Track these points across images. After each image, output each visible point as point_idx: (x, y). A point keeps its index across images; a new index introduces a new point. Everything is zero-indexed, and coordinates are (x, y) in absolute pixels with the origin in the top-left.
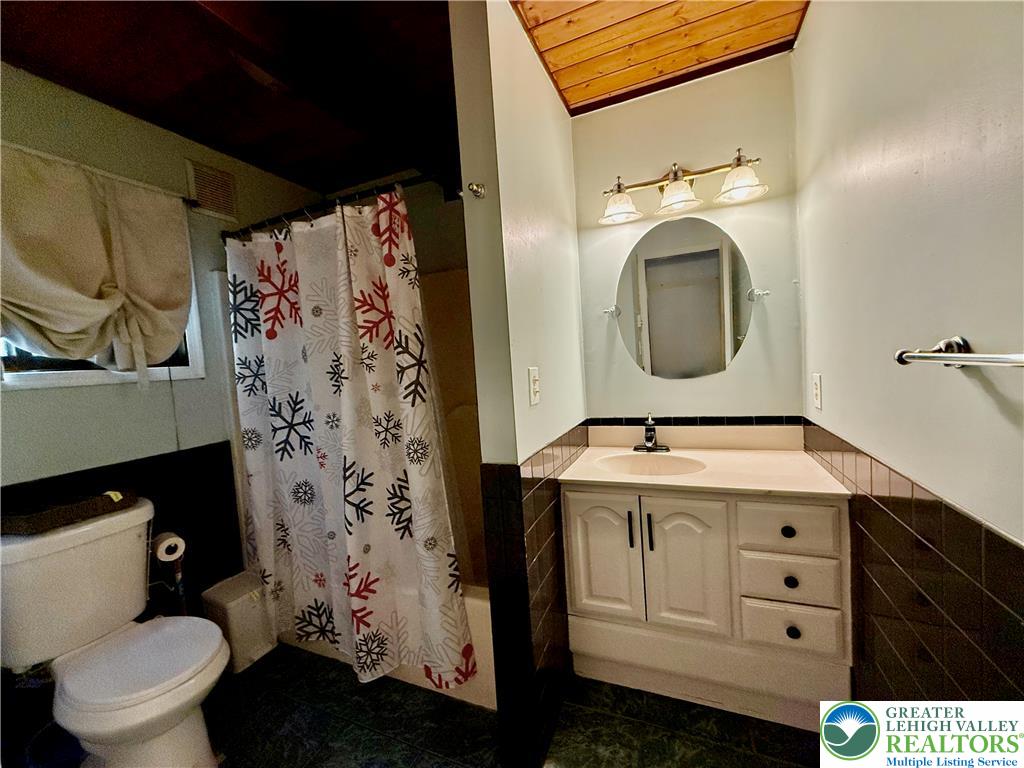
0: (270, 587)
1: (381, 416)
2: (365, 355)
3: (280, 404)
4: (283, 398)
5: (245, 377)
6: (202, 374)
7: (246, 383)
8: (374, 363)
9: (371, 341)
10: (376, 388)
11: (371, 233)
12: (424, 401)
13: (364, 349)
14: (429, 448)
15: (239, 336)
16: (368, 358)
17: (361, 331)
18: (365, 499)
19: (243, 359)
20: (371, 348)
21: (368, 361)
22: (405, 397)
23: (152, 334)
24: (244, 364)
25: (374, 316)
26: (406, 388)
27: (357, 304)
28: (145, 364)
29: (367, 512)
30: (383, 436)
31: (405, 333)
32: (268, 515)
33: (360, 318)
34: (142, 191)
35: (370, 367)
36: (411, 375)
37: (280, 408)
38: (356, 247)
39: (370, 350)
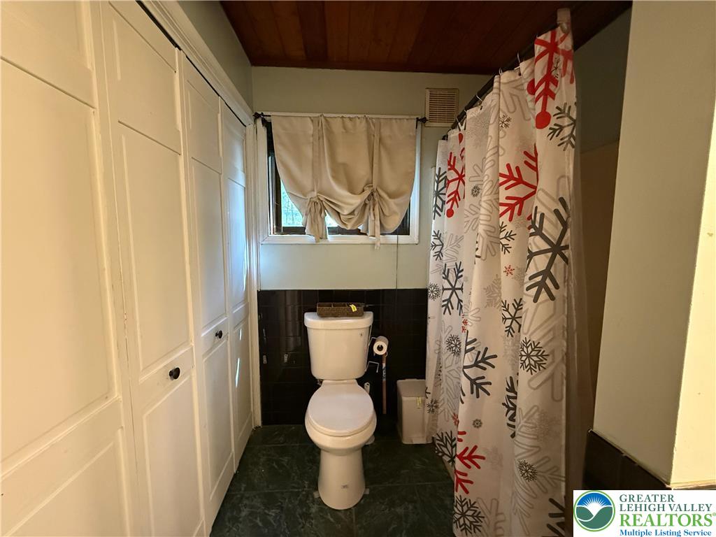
0: (428, 401)
1: (510, 302)
2: (503, 235)
3: (449, 270)
4: (451, 265)
5: (436, 246)
6: (417, 242)
7: (436, 250)
8: (511, 243)
9: (511, 219)
10: (509, 271)
11: (527, 92)
12: (552, 297)
13: (502, 228)
14: (549, 359)
15: (436, 214)
16: (505, 238)
17: (502, 209)
18: (483, 378)
19: (437, 232)
20: (510, 227)
21: (504, 242)
22: (528, 289)
23: (387, 214)
24: (437, 235)
25: (519, 191)
26: (531, 278)
27: (502, 180)
28: (379, 233)
29: (485, 391)
30: (508, 322)
31: (541, 209)
32: (435, 350)
33: (503, 194)
34: (394, 121)
35: (506, 248)
36: (540, 263)
37: (448, 273)
38: (509, 115)
39: (508, 229)
